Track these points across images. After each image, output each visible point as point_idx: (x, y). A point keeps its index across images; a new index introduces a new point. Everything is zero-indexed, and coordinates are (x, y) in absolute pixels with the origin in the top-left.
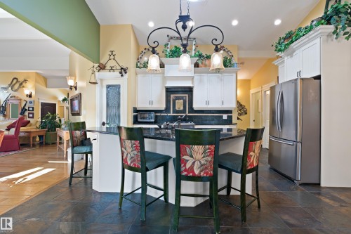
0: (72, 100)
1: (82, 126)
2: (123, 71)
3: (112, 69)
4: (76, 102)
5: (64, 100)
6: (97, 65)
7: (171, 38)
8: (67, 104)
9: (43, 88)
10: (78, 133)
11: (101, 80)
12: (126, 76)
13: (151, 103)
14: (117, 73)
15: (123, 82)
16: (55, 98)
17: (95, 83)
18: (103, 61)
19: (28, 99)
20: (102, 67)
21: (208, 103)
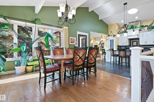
0: (102, 44)
1: (104, 49)
2: (114, 36)
3: (111, 36)
4: (103, 44)
5: (100, 44)
6: (107, 35)
7: (130, 23)
8: (101, 45)
9: (95, 41)
10: (103, 51)
11: (109, 39)
12: (115, 37)
13: (123, 44)
14: (113, 37)
15: (114, 39)
16: (97, 43)
17: (107, 40)
18: (109, 34)
19: (92, 44)
20: (109, 36)
21: (146, 42)
